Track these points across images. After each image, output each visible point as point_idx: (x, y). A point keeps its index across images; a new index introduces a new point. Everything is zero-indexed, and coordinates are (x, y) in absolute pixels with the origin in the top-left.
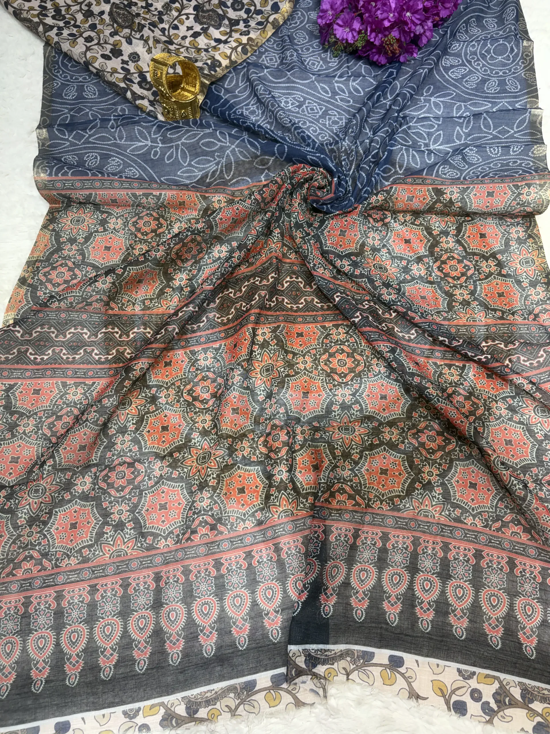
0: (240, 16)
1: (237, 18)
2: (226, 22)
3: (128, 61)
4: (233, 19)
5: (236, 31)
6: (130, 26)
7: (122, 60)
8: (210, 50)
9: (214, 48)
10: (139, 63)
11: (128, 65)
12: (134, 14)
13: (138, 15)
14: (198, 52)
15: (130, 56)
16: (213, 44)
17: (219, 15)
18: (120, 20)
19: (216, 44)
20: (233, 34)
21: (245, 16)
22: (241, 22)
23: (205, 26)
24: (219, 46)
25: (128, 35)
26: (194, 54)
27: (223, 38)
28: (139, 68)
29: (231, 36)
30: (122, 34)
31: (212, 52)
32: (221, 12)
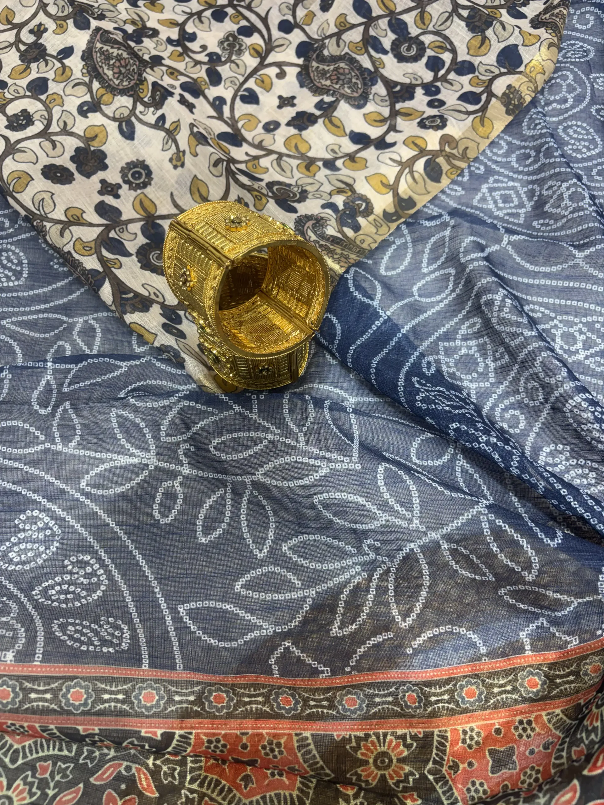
0: (415, 76)
1: (407, 81)
2: (380, 89)
3: (119, 186)
4: (396, 84)
5: (407, 115)
6: (132, 88)
7: (103, 182)
8: (339, 163)
9: (351, 157)
10: (149, 191)
11: (117, 196)
12: (146, 57)
13: (157, 61)
14: (308, 168)
15: (124, 172)
16: (349, 147)
17: (362, 71)
18: (110, 73)
19: (355, 147)
20: (400, 122)
21: (428, 76)
22: (419, 91)
23: (328, 99)
24: (363, 154)
25: (126, 113)
26: (297, 175)
27: (374, 132)
28: (147, 203)
29: (393, 128)
30: (108, 110)
31: (344, 171)
32: (366, 63)
